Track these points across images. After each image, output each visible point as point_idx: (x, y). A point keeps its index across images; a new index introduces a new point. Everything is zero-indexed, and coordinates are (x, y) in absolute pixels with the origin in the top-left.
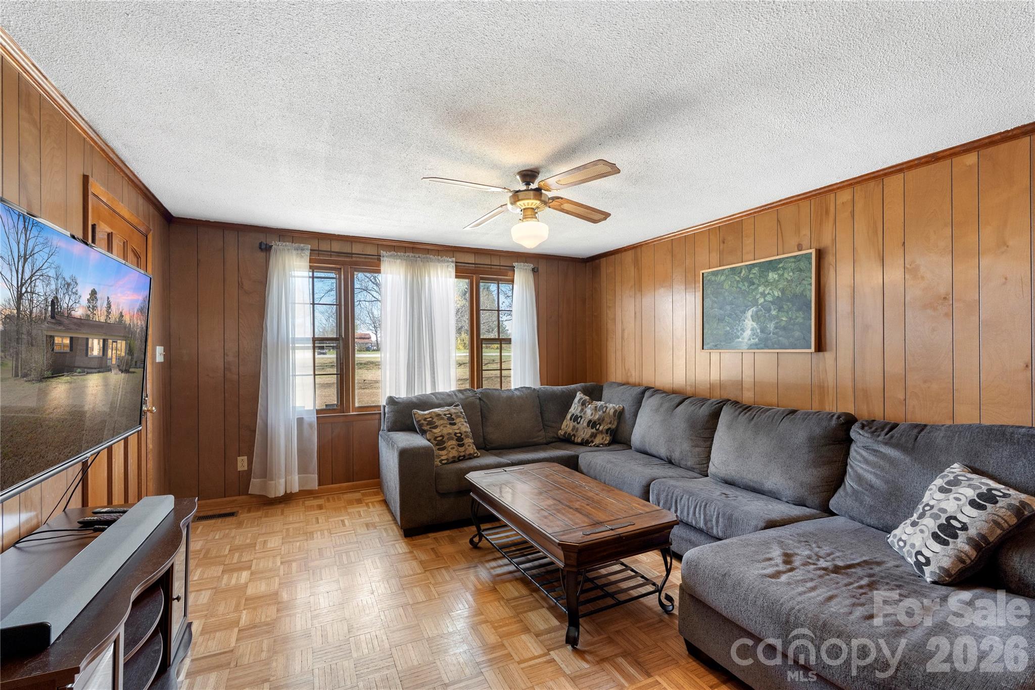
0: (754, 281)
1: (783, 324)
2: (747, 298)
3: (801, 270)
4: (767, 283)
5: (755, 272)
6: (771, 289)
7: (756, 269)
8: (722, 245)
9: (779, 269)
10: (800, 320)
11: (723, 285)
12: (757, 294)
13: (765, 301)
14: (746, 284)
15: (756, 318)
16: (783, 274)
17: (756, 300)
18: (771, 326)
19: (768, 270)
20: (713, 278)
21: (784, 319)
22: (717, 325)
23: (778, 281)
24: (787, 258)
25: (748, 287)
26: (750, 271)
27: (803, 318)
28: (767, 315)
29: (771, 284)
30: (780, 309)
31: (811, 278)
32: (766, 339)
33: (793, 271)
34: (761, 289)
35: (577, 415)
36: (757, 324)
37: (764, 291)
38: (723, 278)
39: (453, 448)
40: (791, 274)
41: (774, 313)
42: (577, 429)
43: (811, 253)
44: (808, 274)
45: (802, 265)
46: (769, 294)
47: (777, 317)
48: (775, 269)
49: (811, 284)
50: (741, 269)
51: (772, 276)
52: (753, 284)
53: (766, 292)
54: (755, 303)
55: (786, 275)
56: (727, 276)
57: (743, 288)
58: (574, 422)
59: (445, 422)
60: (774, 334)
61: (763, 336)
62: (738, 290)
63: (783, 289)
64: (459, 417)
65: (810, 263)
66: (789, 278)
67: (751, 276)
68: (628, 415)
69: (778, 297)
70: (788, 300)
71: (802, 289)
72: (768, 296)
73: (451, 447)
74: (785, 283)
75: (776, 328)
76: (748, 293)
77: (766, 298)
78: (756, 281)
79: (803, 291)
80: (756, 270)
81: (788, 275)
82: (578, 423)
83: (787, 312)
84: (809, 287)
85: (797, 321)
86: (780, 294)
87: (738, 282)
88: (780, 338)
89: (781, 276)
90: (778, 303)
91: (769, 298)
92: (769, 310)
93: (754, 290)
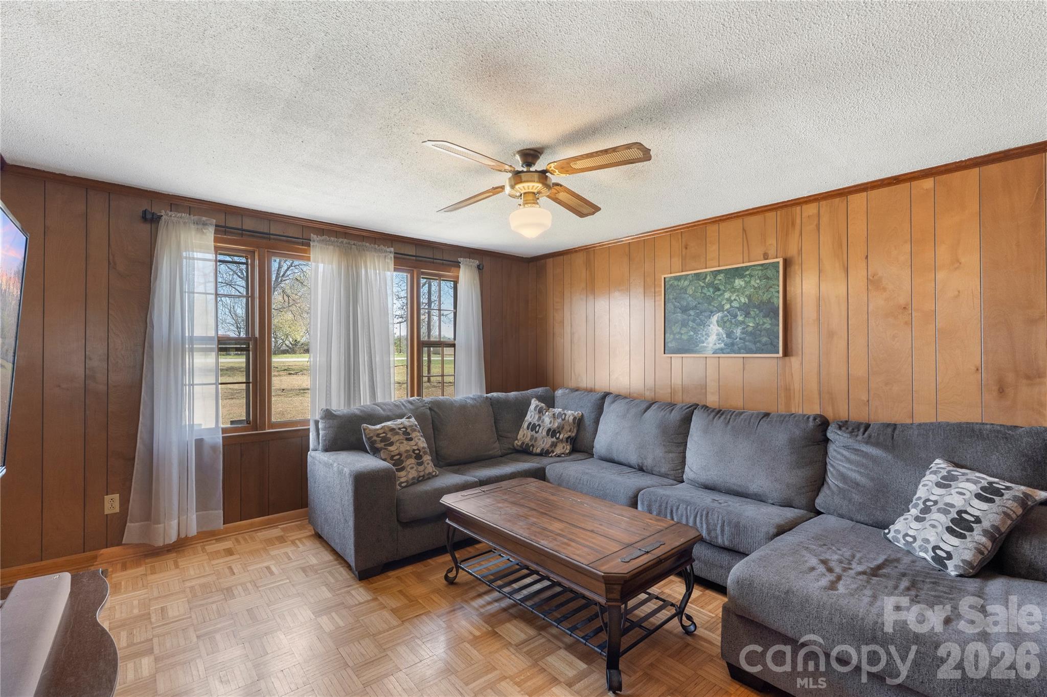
0: (720, 287)
1: (750, 329)
2: (712, 304)
3: (768, 278)
4: (734, 290)
5: (720, 278)
6: (737, 296)
7: (722, 275)
8: (684, 250)
9: (745, 276)
10: (767, 326)
11: (686, 290)
12: (722, 300)
13: (731, 307)
14: (711, 290)
15: (722, 323)
16: (750, 281)
17: (723, 306)
18: (738, 332)
19: (734, 277)
20: (676, 283)
21: (751, 325)
22: (681, 329)
23: (745, 288)
24: (754, 266)
25: (714, 293)
26: (715, 277)
27: (770, 324)
28: (733, 321)
29: (738, 290)
30: (747, 315)
31: (778, 286)
32: (733, 344)
33: (760, 278)
34: (727, 295)
35: (534, 424)
36: (723, 329)
37: (730, 297)
38: (686, 283)
39: (412, 468)
40: (758, 281)
41: (740, 318)
42: (536, 438)
43: (778, 262)
44: (775, 282)
45: (770, 273)
46: (735, 300)
47: (743, 322)
48: (742, 276)
49: (778, 292)
50: (706, 275)
51: (739, 283)
52: (719, 290)
53: (733, 298)
54: (720, 308)
55: (753, 283)
56: (690, 282)
57: (708, 294)
58: (532, 431)
59: (401, 438)
60: (740, 339)
61: (729, 341)
62: (703, 295)
63: (750, 295)
64: (415, 430)
65: (778, 272)
66: (756, 285)
67: (716, 282)
68: (588, 422)
69: (745, 303)
70: (755, 307)
71: (769, 296)
72: (735, 302)
73: (410, 466)
74: (752, 290)
75: (742, 333)
76: (713, 299)
77: (733, 304)
78: (722, 287)
79: (770, 299)
80: (721, 277)
81: (755, 282)
82: (537, 432)
83: (754, 318)
84: (776, 294)
85: (764, 326)
86: (747, 301)
87: (703, 287)
88: (747, 343)
89: (747, 283)
90: (746, 309)
91: (735, 304)
92: (735, 316)
93: (719, 296)
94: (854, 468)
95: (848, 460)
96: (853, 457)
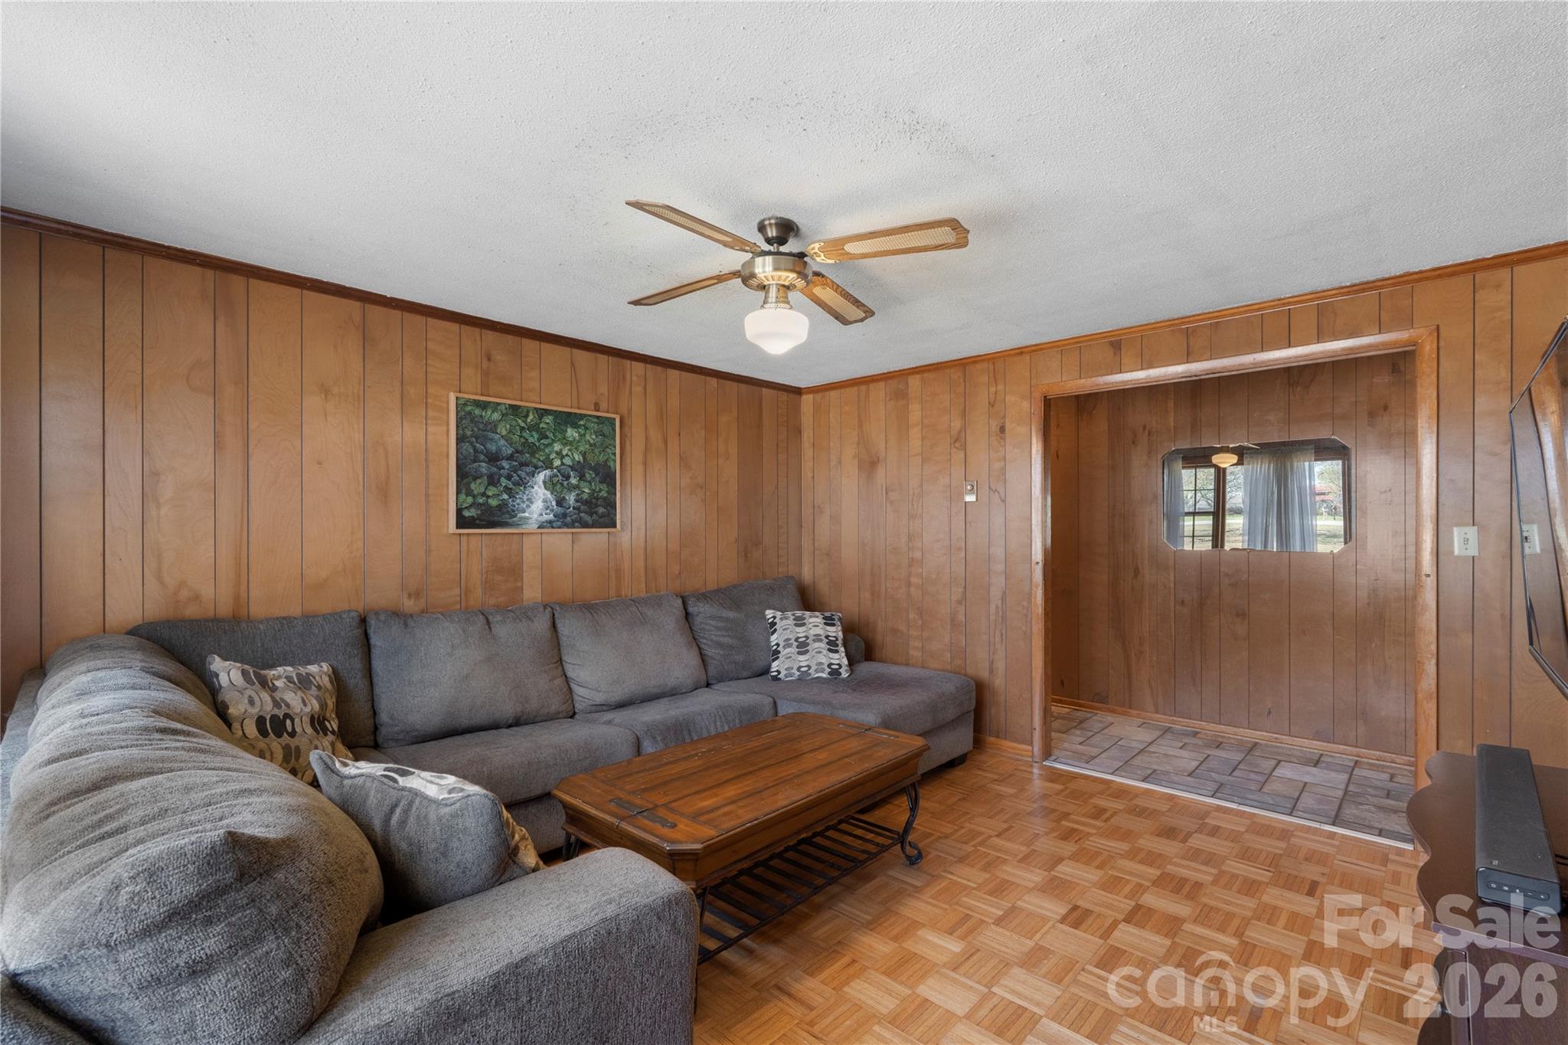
0: (548, 433)
1: (585, 496)
2: (537, 456)
3: (604, 435)
4: (565, 442)
5: (548, 421)
6: (570, 450)
7: (550, 417)
8: (485, 360)
9: (579, 427)
10: (604, 494)
11: (496, 426)
12: (551, 452)
13: (563, 464)
14: (536, 436)
15: (549, 484)
16: (585, 435)
17: (551, 462)
18: (571, 498)
19: (566, 423)
20: (477, 412)
21: (586, 490)
22: (486, 488)
23: (579, 442)
24: (590, 416)
25: (539, 440)
26: (540, 418)
27: (607, 492)
28: (565, 483)
29: (571, 443)
30: (582, 477)
31: (615, 447)
32: (565, 515)
33: (595, 433)
34: (557, 447)
36: (552, 493)
37: (561, 450)
38: (496, 416)
40: (594, 437)
41: (574, 481)
43: (614, 419)
44: (611, 442)
45: (606, 429)
46: (567, 455)
47: (577, 487)
48: (575, 426)
49: (615, 454)
50: (528, 412)
51: (571, 433)
52: (547, 437)
53: (564, 453)
54: (548, 464)
55: (588, 437)
56: (503, 415)
57: (531, 440)
60: (574, 508)
61: (560, 510)
62: (523, 440)
63: (585, 453)
65: (614, 430)
66: (592, 441)
67: (542, 425)
69: (579, 462)
70: (591, 468)
71: (606, 458)
72: (567, 458)
74: (587, 446)
75: (577, 501)
76: (539, 449)
77: (564, 461)
78: (551, 435)
79: (606, 460)
80: (549, 419)
81: (590, 437)
83: (590, 482)
84: (613, 457)
85: (601, 494)
86: (581, 458)
87: (522, 429)
88: (582, 515)
89: (582, 436)
90: (579, 469)
91: (567, 461)
92: (568, 477)
93: (547, 446)
94: (725, 634)
95: (718, 628)
96: (720, 624)
